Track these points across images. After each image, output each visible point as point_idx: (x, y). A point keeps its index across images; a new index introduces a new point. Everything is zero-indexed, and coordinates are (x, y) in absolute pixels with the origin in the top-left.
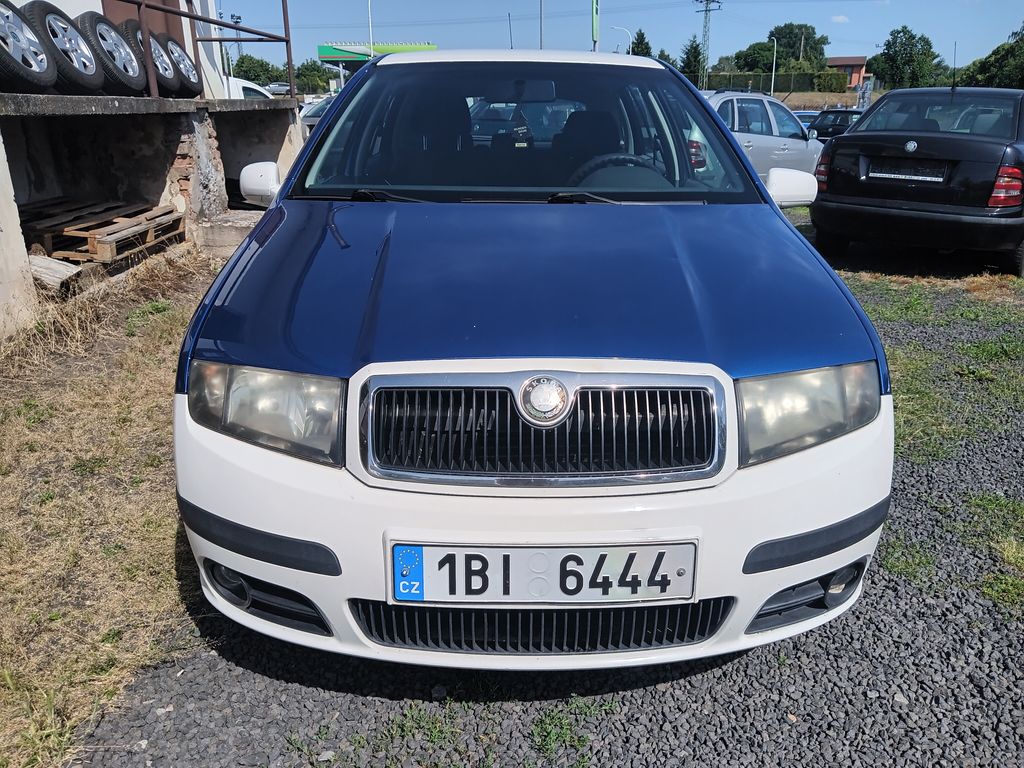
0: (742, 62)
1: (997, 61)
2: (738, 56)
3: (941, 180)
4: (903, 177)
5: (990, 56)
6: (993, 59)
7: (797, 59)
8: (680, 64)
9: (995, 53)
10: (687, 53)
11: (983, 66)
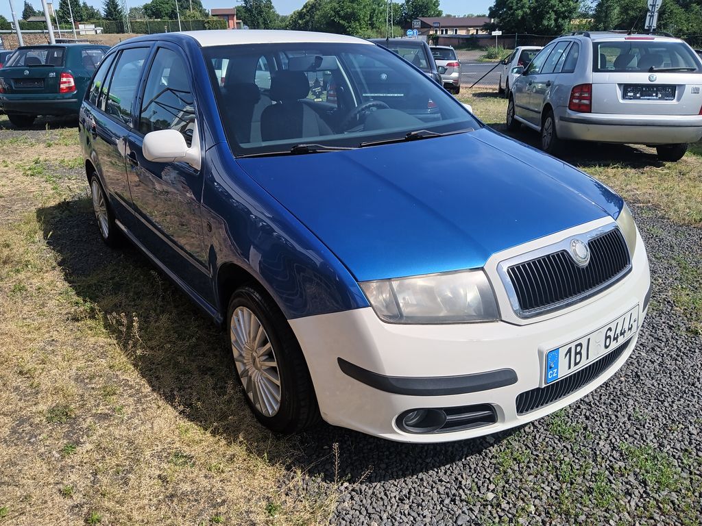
0: (150, 12)
1: (308, 12)
2: (146, 7)
3: (402, 95)
4: (382, 95)
5: (303, 9)
6: (305, 10)
7: (190, 10)
8: (103, 13)
9: (305, 6)
10: (107, 5)
11: (300, 15)
